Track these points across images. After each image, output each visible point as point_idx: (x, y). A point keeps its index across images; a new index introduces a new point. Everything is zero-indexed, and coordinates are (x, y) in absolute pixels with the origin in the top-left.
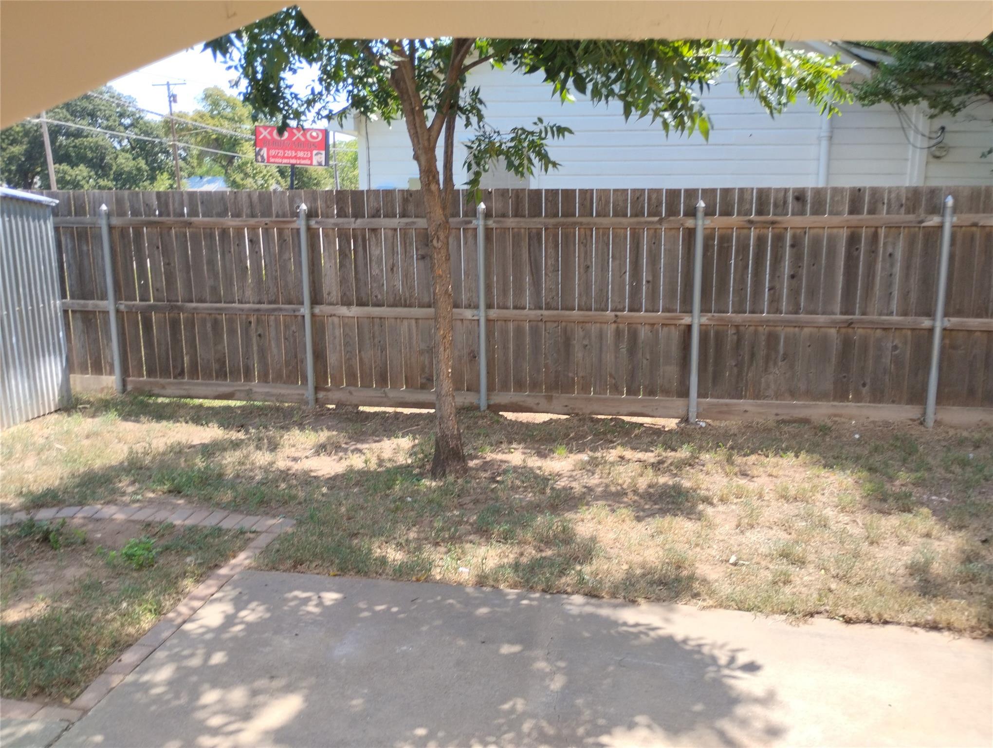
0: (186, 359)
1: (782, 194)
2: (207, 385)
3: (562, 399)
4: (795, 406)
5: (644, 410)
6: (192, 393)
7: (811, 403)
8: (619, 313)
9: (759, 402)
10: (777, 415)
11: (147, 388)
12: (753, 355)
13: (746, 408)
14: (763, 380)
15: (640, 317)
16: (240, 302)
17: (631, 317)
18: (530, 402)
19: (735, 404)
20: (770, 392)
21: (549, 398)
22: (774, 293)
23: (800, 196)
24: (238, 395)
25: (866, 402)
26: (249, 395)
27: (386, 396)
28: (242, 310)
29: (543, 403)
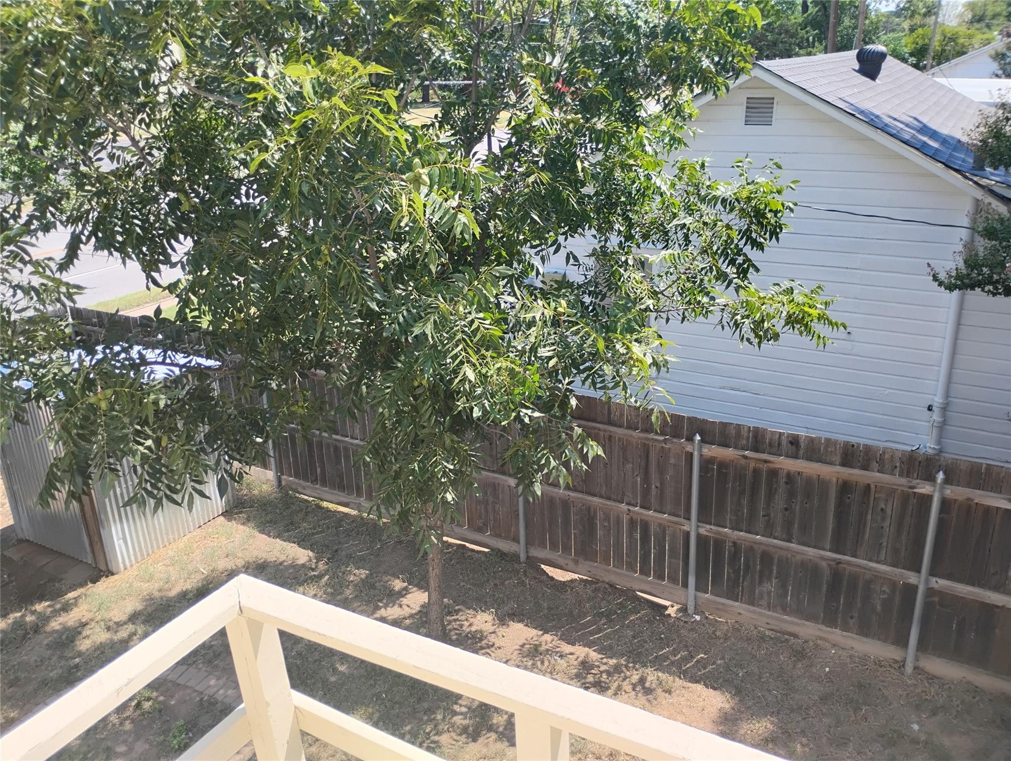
0: (319, 470)
1: (777, 436)
2: (332, 494)
3: (585, 565)
4: (785, 621)
5: (653, 591)
6: (323, 497)
7: (799, 621)
8: (631, 508)
9: (752, 608)
10: (768, 624)
11: (294, 487)
12: (747, 567)
13: (741, 612)
14: (757, 591)
15: (648, 515)
16: (352, 438)
17: (641, 514)
18: (561, 561)
19: (732, 606)
20: (764, 602)
21: (576, 562)
22: (769, 520)
23: (794, 441)
24: (352, 505)
25: (852, 633)
26: (359, 507)
27: (453, 531)
28: (352, 444)
29: (571, 565)
